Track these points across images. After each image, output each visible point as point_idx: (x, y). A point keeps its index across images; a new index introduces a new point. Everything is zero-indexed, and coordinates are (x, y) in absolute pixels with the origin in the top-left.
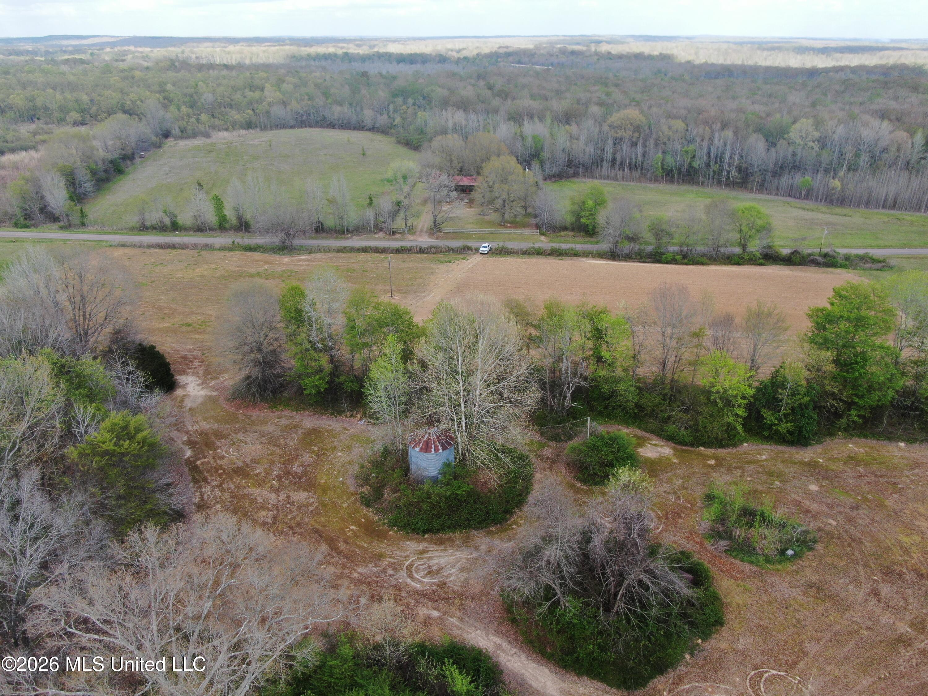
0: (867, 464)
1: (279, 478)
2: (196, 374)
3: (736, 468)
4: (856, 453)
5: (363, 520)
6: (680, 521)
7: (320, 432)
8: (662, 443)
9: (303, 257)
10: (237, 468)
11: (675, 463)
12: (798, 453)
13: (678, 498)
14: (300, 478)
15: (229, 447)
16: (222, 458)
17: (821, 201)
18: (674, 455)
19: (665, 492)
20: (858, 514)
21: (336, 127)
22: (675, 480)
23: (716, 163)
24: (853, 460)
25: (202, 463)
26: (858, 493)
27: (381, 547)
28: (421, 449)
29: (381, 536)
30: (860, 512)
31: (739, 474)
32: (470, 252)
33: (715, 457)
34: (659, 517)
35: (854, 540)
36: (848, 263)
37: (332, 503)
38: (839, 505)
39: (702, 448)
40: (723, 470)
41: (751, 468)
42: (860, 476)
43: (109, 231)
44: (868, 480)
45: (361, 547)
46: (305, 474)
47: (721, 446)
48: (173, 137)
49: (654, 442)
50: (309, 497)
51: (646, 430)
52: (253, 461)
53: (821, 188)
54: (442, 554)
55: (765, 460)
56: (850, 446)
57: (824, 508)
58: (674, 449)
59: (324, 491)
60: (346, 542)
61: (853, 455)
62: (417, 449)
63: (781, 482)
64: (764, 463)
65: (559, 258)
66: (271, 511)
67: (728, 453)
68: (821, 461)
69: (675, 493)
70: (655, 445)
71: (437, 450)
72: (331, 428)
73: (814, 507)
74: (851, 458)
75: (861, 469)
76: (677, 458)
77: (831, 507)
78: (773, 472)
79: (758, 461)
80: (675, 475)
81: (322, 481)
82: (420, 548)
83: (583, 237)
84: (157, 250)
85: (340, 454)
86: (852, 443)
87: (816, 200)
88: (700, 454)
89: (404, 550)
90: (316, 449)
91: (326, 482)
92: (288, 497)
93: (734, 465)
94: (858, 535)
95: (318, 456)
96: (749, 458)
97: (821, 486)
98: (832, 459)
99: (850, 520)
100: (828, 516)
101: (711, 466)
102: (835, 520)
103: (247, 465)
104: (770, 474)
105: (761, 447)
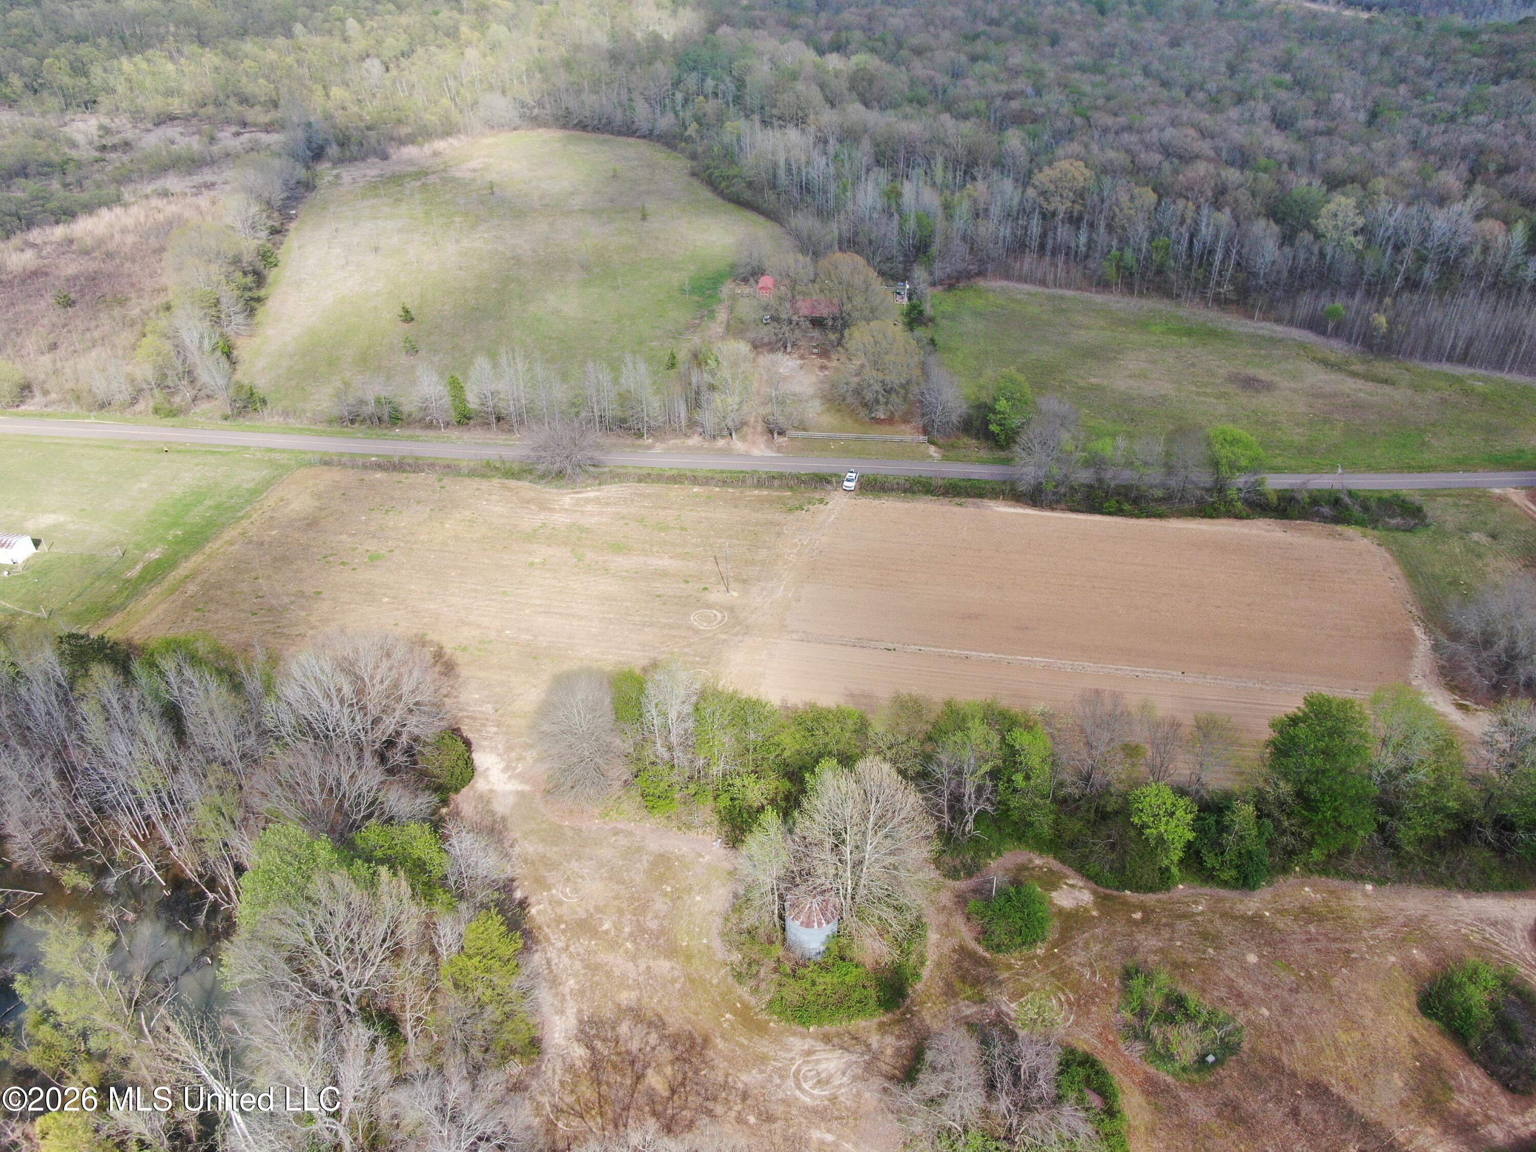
0: (1321, 919)
1: (633, 937)
2: (493, 749)
3: (1165, 925)
4: (1311, 902)
5: (739, 1005)
6: (1094, 1009)
7: (669, 858)
8: (1081, 884)
9: (592, 495)
10: (581, 920)
11: (1094, 917)
12: (1241, 901)
13: (1094, 973)
14: (658, 938)
15: (565, 886)
16: (560, 903)
17: (1356, 343)
18: (1095, 903)
19: (1080, 964)
20: (1297, 1000)
21: (590, 128)
22: (1092, 945)
23: (1200, 266)
24: (1307, 913)
25: (538, 912)
26: (1303, 967)
27: (763, 1046)
28: (802, 923)
29: (761, 1028)
30: (1299, 996)
31: (1167, 936)
32: (829, 487)
33: (1142, 907)
34: (1070, 1004)
35: (1285, 1039)
36: (1366, 517)
37: (701, 977)
38: (1278, 986)
39: (1128, 892)
40: (1149, 928)
41: (1182, 926)
42: (1309, 940)
43: (297, 426)
44: (1319, 946)
45: (742, 1046)
46: (662, 932)
47: (1151, 890)
48: (330, 160)
49: (1071, 882)
50: (673, 968)
51: (1063, 861)
52: (598, 909)
53: (1358, 323)
54: (830, 1056)
55: (1202, 913)
56: (1307, 889)
57: (1259, 991)
58: (1094, 893)
59: (689, 958)
60: (722, 1037)
61: (1307, 905)
62: (798, 923)
63: (1215, 949)
64: (1199, 918)
65: (957, 500)
66: (634, 990)
67: (1159, 901)
68: (1267, 914)
69: (1091, 965)
70: (1072, 886)
71: (820, 925)
72: (681, 853)
73: (1248, 988)
74: (1304, 909)
75: (1312, 928)
76: (1098, 909)
77: (1267, 988)
78: (1209, 933)
79: (1193, 914)
80: (1092, 936)
81: (684, 944)
82: (806, 1047)
83: (991, 449)
84: (378, 475)
85: (698, 898)
86: (1310, 886)
87: (1349, 340)
88: (1125, 903)
89: (789, 1050)
90: (669, 889)
91: (688, 946)
92: (648, 968)
93: (1164, 920)
94: (1291, 1030)
95: (673, 900)
96: (1183, 908)
97: (1261, 956)
98: (1282, 912)
99: (1287, 1010)
100: (1262, 1002)
101: (1136, 923)
102: (1269, 1009)
103: (591, 915)
104: (1205, 936)
105: (1199, 890)
